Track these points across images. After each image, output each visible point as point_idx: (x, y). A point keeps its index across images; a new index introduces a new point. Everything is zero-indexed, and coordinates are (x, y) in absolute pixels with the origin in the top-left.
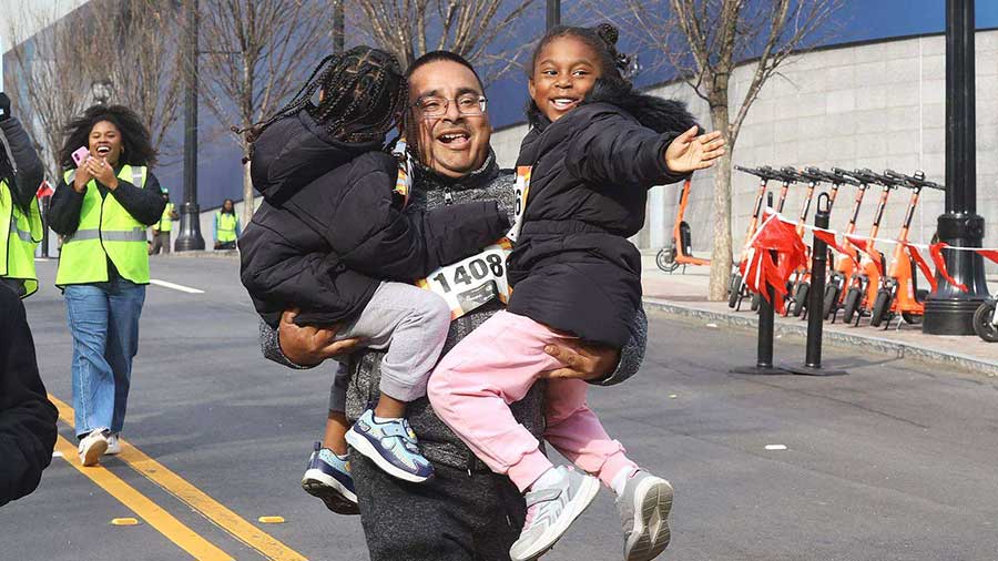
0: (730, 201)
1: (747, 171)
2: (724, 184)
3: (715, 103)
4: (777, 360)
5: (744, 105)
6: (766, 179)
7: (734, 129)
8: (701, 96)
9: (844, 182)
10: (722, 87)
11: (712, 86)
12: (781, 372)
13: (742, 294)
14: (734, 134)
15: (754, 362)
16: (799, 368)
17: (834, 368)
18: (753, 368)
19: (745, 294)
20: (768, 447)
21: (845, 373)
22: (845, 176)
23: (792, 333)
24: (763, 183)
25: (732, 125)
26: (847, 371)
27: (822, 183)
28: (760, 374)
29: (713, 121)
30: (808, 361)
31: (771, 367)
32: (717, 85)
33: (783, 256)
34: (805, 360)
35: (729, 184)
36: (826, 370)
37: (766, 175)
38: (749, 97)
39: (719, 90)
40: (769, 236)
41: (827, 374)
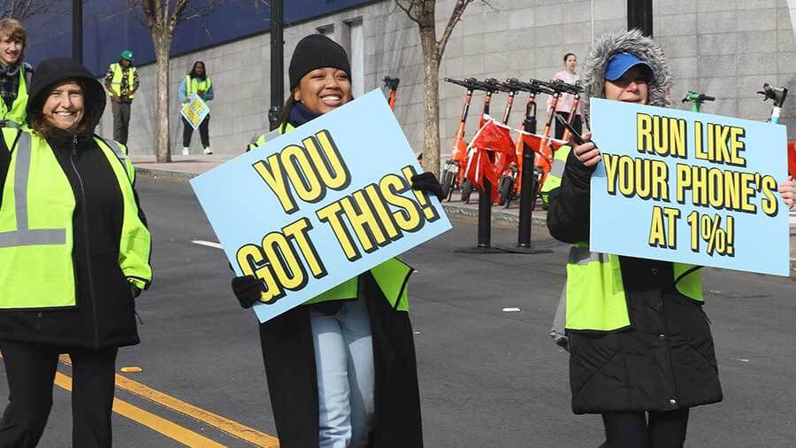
0: (438, 108)
1: (455, 82)
2: (433, 93)
3: (423, 25)
4: (494, 242)
5: (449, 26)
6: (471, 89)
7: (441, 46)
8: (412, 19)
9: (541, 91)
10: (430, 11)
11: (421, 9)
12: (499, 251)
13: (452, 187)
14: (441, 51)
15: (475, 243)
16: (514, 248)
17: (542, 248)
18: (475, 249)
19: (455, 186)
20: (505, 310)
21: (551, 252)
22: (541, 86)
23: (500, 219)
24: (469, 92)
25: (439, 43)
26: (553, 249)
27: (520, 92)
28: (480, 253)
29: (423, 40)
30: (520, 241)
31: (489, 246)
32: (426, 9)
33: (499, 155)
34: (517, 241)
35: (437, 94)
36: (536, 249)
37: (472, 85)
38: (453, 19)
39: (428, 13)
40: (488, 139)
41: (537, 252)
